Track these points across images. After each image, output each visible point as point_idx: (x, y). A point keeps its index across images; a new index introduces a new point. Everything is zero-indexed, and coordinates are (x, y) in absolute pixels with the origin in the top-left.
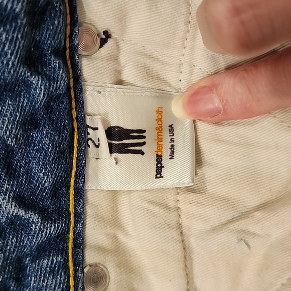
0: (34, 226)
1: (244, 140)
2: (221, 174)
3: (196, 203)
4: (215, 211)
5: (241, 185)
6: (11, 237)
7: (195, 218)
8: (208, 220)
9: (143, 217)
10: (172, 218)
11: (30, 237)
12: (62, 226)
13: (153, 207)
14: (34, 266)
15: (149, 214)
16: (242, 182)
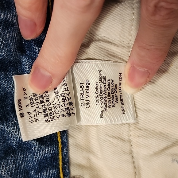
0: (34, 147)
1: (172, 95)
2: (158, 117)
3: (142, 136)
4: (155, 141)
5: (172, 124)
6: (20, 154)
7: (142, 147)
8: (151, 148)
9: (107, 146)
10: (126, 146)
11: (32, 155)
12: (53, 149)
13: (113, 140)
14: (38, 176)
15: (111, 144)
16: (173, 122)
